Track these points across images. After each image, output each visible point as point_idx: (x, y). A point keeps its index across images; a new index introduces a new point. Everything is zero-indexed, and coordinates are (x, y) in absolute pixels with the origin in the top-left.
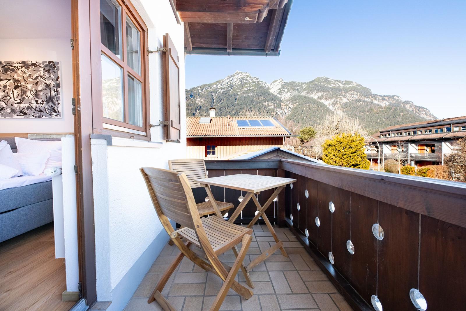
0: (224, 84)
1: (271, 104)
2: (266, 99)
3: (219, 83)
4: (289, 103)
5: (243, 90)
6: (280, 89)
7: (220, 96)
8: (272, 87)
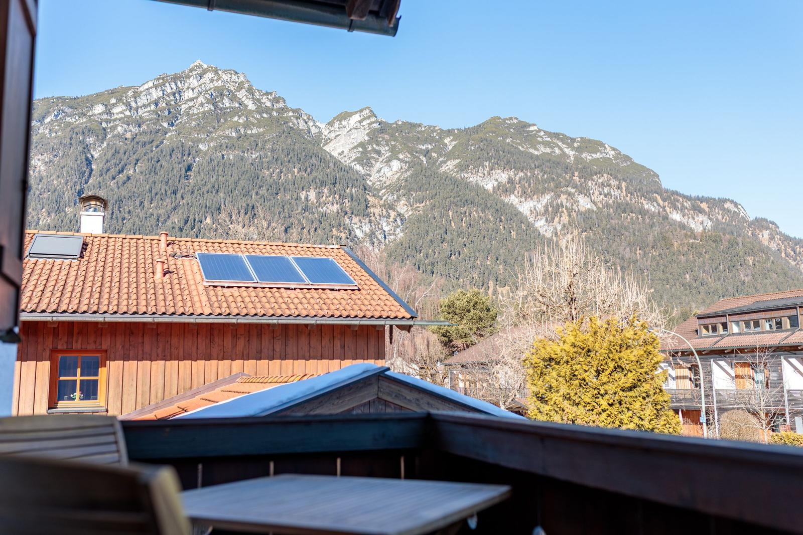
0: (140, 104)
1: (331, 199)
2: (311, 177)
3: (119, 100)
4: (398, 200)
5: (219, 137)
6: (361, 145)
7: (122, 151)
8: (333, 135)
